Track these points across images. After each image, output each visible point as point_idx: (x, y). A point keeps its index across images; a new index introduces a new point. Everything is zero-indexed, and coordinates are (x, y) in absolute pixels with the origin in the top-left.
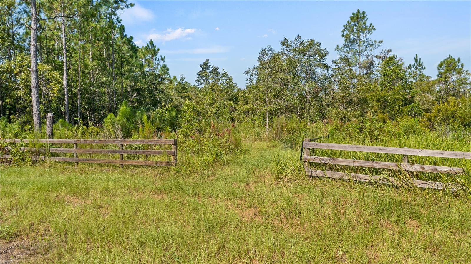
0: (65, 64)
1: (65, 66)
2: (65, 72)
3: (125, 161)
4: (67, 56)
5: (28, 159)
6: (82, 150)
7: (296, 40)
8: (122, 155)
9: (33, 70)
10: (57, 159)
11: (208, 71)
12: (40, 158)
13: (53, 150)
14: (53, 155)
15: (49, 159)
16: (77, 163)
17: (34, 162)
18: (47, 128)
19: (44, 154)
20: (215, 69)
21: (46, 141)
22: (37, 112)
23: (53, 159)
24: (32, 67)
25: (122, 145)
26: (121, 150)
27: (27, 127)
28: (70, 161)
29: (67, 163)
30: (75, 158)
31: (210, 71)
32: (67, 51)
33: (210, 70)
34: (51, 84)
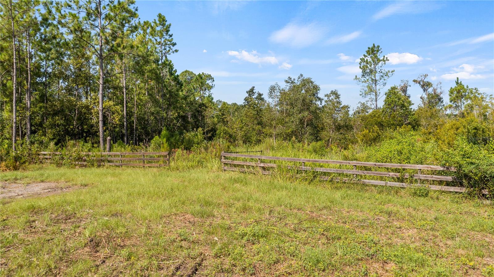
0: (125, 99)
1: (125, 101)
2: (125, 105)
3: (145, 165)
4: (126, 94)
5: (96, 164)
6: (124, 158)
7: (299, 78)
8: (144, 161)
9: (100, 110)
10: (111, 164)
11: (254, 97)
12: (102, 163)
13: (109, 158)
14: (109, 162)
15: (107, 164)
16: (122, 166)
17: (99, 166)
18: (108, 146)
19: (103, 161)
20: (260, 95)
21: (106, 153)
22: (102, 136)
23: (109, 164)
24: (100, 108)
25: (144, 155)
26: (143, 158)
27: (95, 145)
28: (118, 165)
29: (117, 166)
30: (121, 163)
31: (255, 97)
32: (126, 89)
33: (256, 95)
34: (114, 115)
